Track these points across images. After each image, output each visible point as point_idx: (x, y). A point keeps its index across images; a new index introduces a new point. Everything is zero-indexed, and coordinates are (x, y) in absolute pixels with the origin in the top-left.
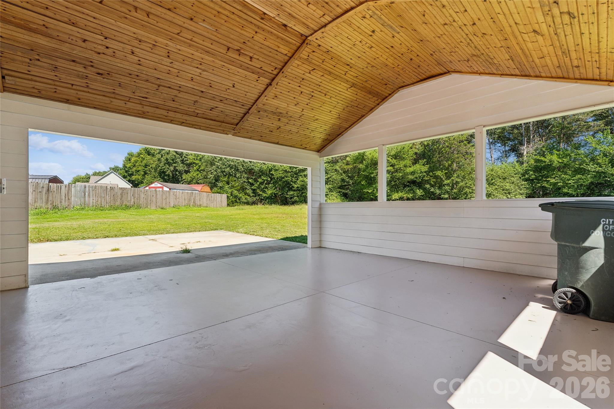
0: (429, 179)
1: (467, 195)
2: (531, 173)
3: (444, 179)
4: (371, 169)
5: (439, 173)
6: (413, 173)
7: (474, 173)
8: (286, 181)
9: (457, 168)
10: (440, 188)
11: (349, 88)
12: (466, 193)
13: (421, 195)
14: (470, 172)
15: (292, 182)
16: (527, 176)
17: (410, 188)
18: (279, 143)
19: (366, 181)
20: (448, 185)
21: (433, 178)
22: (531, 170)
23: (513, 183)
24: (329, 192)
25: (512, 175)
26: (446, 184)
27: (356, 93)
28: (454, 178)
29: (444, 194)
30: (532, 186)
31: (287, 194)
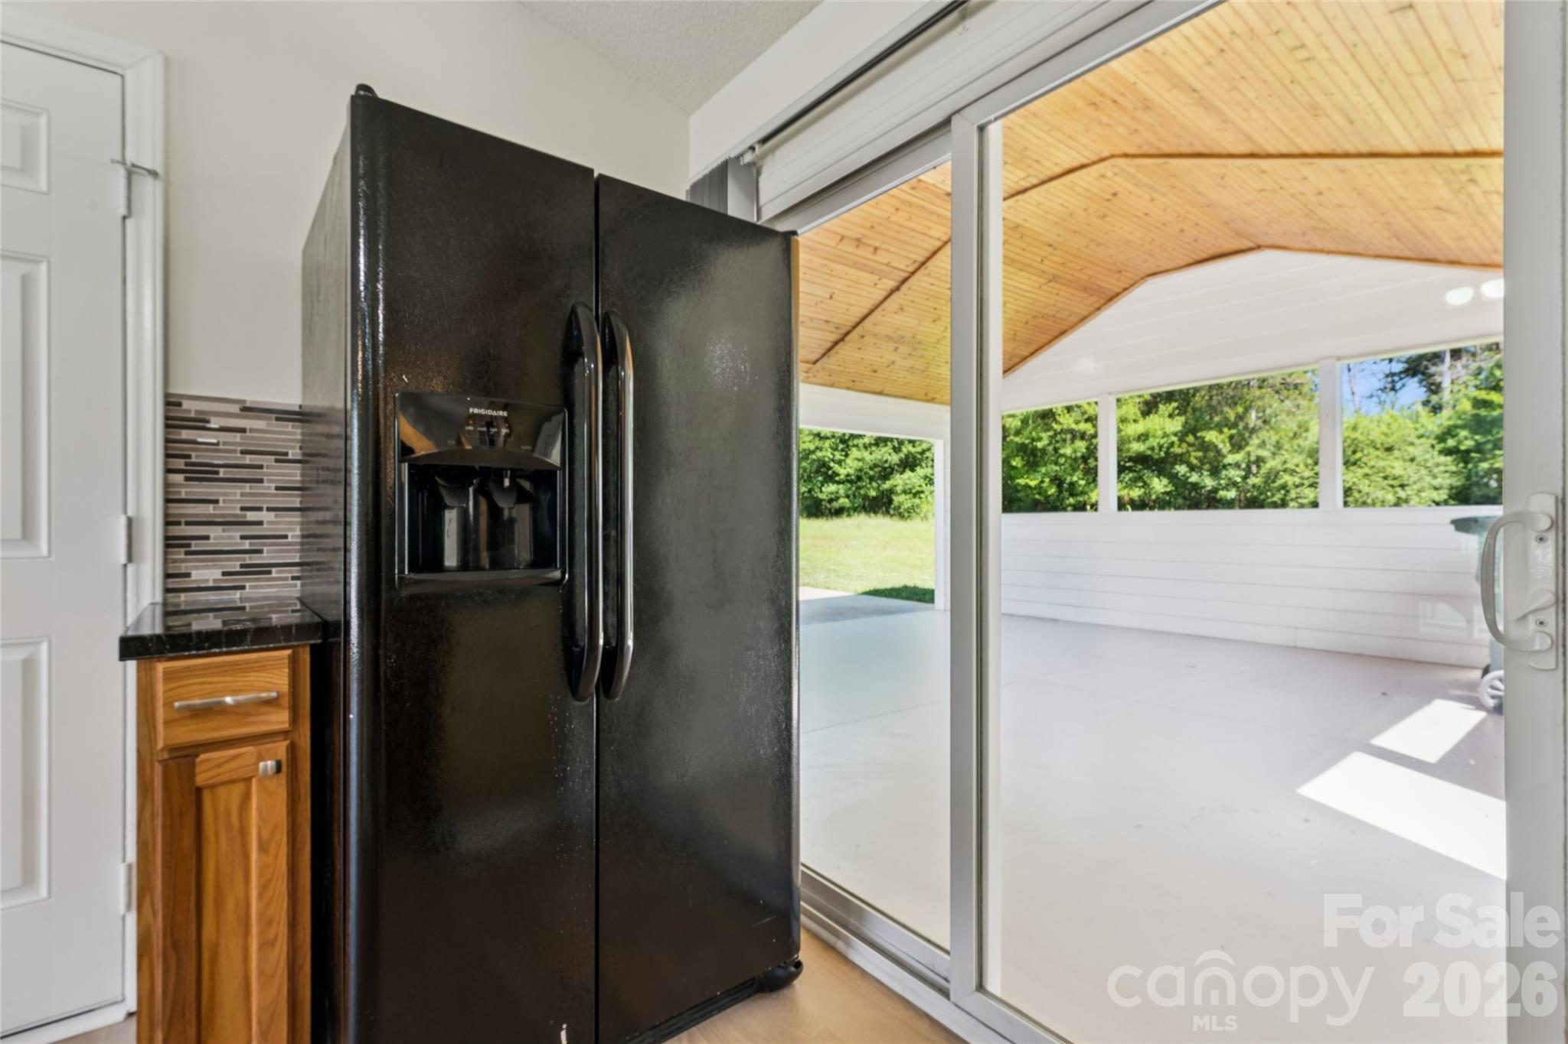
0: (1184, 450)
1: (1288, 491)
2: (1464, 433)
3: (1225, 451)
4: (1035, 429)
5: (1211, 436)
6: (1143, 437)
7: (1304, 435)
8: (819, 460)
9: (1259, 422)
10: (1215, 472)
11: (1045, 284)
12: (1284, 487)
13: (1166, 493)
14: (1295, 434)
15: (833, 460)
16: (1451, 443)
17: (1135, 474)
18: (885, 392)
19: (1023, 459)
20: (1237, 465)
21: (1194, 448)
22: (1463, 427)
23: (1412, 460)
24: (926, 485)
25: (1410, 439)
26: (1230, 465)
27: (1055, 291)
28: (1253, 448)
29: (1226, 488)
30: (1465, 468)
31: (821, 492)
